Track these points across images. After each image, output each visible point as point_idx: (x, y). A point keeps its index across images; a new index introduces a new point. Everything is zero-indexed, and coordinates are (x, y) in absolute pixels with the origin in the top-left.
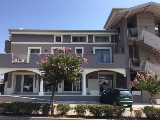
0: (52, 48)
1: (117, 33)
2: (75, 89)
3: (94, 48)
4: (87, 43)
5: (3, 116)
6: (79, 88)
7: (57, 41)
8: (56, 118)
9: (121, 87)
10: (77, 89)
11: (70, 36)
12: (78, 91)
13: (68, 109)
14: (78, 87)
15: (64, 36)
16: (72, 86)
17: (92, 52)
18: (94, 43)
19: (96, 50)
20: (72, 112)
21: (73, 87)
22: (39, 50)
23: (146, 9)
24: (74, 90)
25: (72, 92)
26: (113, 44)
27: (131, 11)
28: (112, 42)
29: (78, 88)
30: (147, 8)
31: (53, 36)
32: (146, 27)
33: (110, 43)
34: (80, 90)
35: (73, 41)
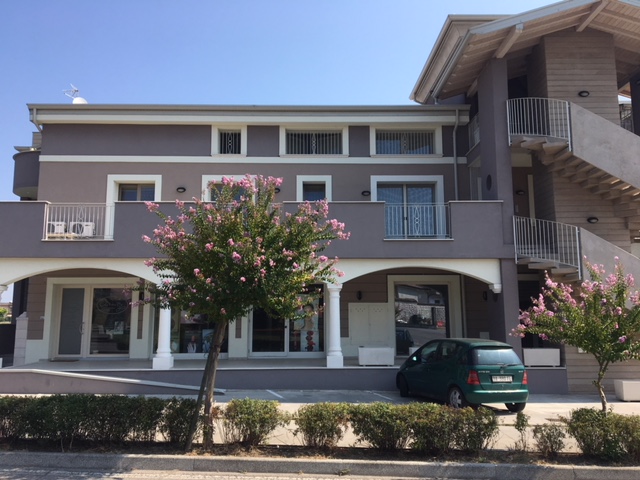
0: (206, 179)
1: (466, 119)
2: (299, 343)
3: (375, 180)
4: (344, 158)
5: (10, 450)
6: (315, 338)
7: (223, 150)
8: (224, 458)
9: (481, 334)
10: (304, 343)
11: (275, 129)
12: (310, 348)
13: (269, 421)
14: (310, 333)
15: (251, 129)
16: (287, 332)
17: (367, 193)
18: (375, 159)
19: (380, 185)
20: (285, 434)
21: (291, 335)
22: (152, 186)
23: (582, 20)
24: (295, 347)
25: (286, 353)
26: (450, 160)
27: (521, 26)
28: (447, 152)
29: (309, 339)
30: (588, 15)
31: (206, 129)
32: (580, 94)
33: (437, 159)
34: (316, 346)
35: (290, 150)
